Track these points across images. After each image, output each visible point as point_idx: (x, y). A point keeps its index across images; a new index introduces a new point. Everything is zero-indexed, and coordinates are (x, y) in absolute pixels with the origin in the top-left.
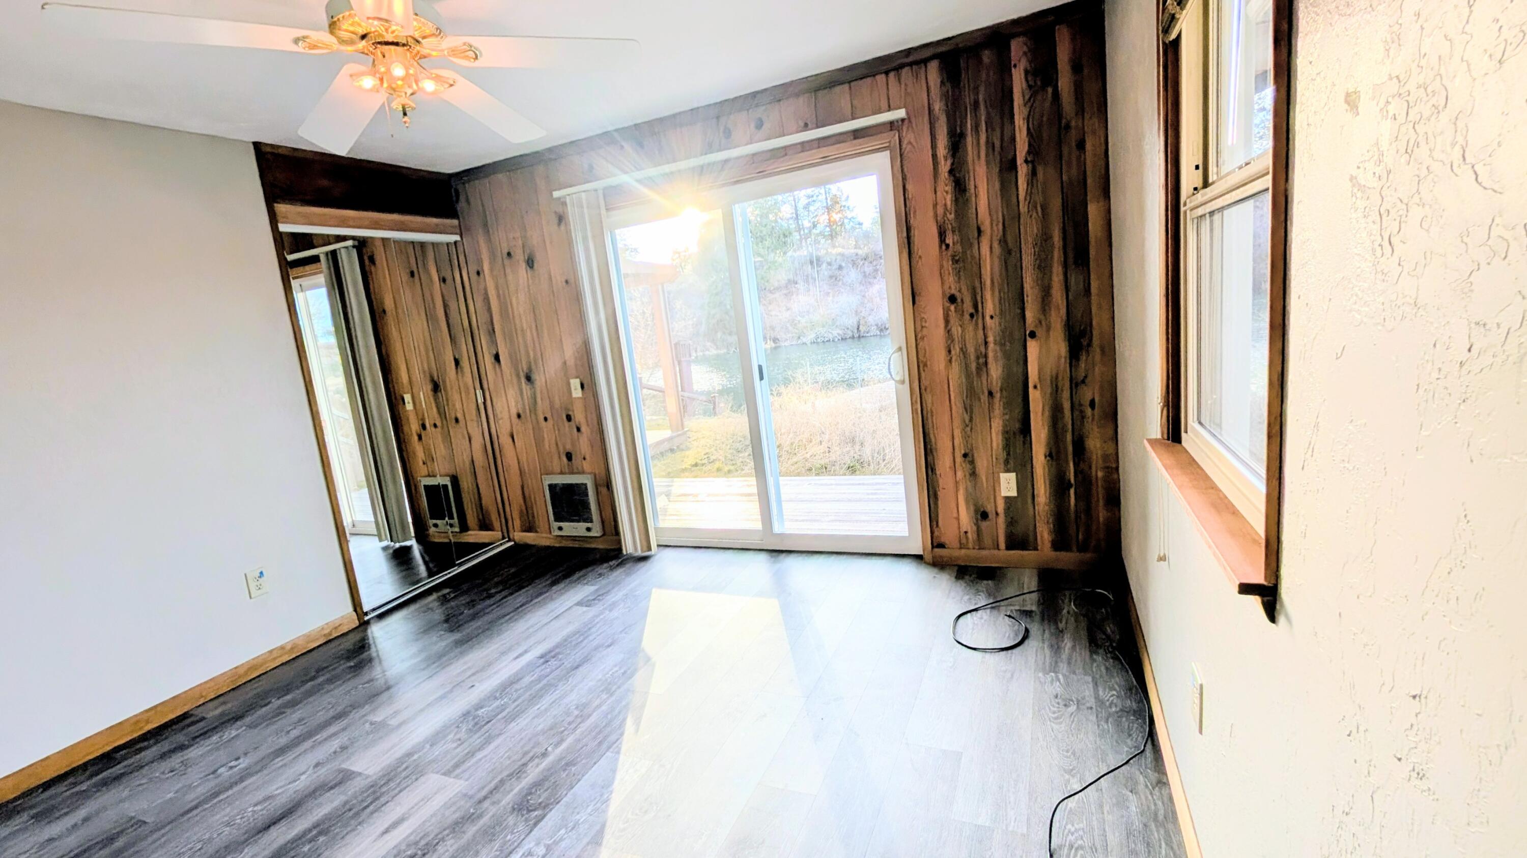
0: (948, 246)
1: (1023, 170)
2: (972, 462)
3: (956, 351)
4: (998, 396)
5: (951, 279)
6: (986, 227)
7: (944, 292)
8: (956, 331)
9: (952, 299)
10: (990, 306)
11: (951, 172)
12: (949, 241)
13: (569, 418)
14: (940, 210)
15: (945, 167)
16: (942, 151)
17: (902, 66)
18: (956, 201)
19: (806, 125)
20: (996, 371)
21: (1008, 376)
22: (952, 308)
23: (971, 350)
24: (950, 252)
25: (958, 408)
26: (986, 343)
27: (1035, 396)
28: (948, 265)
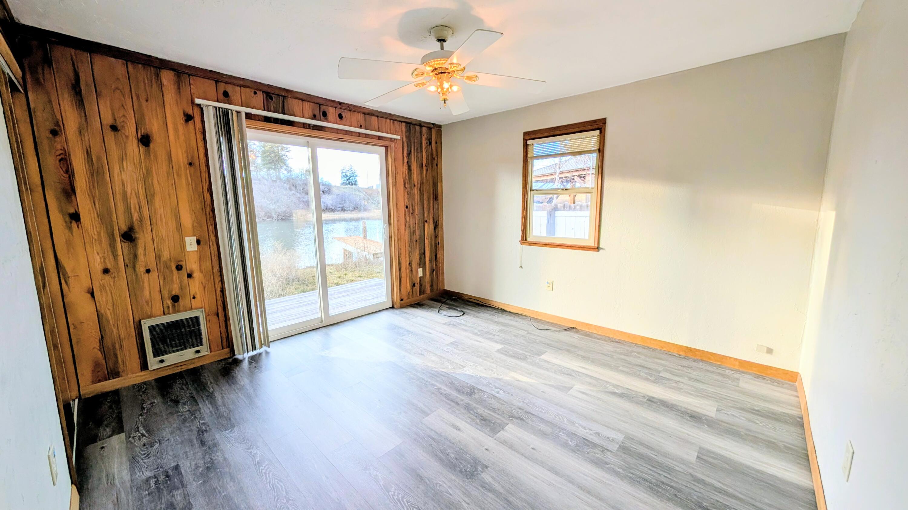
0: (406, 188)
1: (424, 168)
2: (411, 266)
3: (407, 226)
4: (418, 242)
5: (407, 200)
6: (416, 184)
7: (405, 205)
8: (408, 219)
9: (407, 207)
10: (416, 212)
11: (407, 162)
12: (407, 186)
13: (179, 268)
14: (404, 176)
15: (406, 160)
16: (405, 155)
17: (395, 120)
18: (408, 172)
19: (361, 126)
20: (417, 233)
21: (420, 236)
22: (407, 210)
23: (412, 226)
24: (406, 191)
25: (407, 246)
26: (415, 223)
27: (427, 241)
28: (406, 194)
